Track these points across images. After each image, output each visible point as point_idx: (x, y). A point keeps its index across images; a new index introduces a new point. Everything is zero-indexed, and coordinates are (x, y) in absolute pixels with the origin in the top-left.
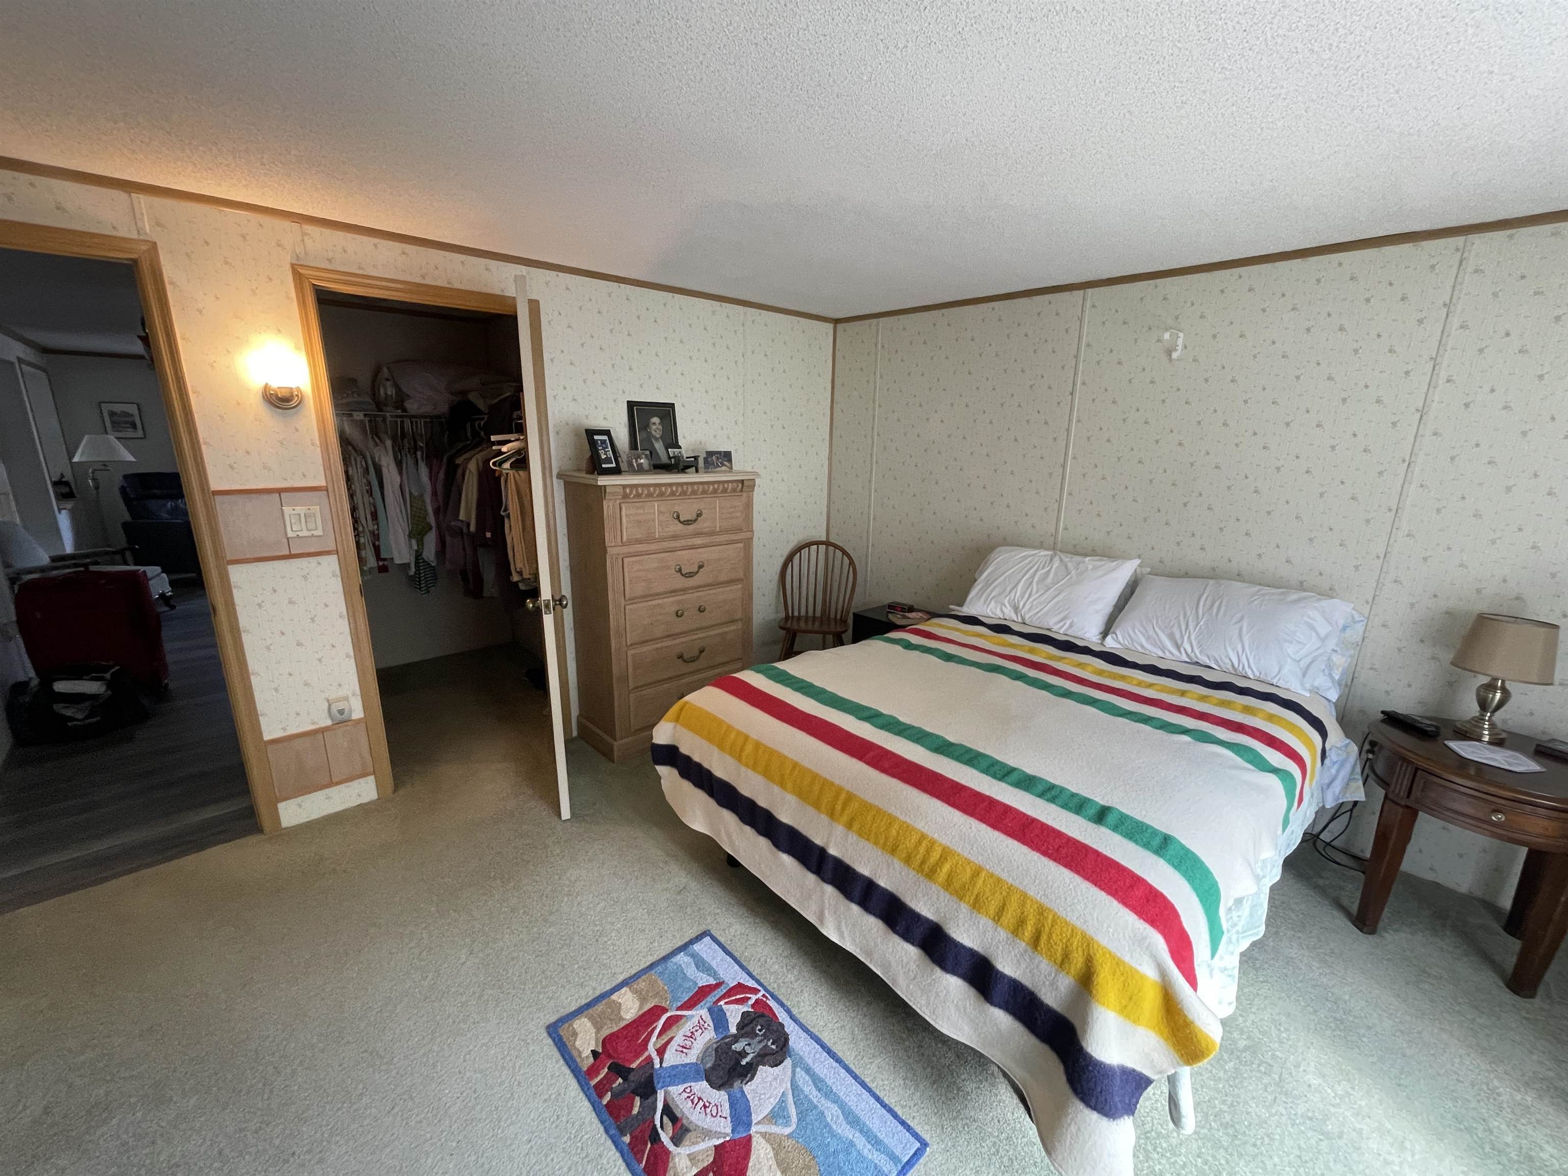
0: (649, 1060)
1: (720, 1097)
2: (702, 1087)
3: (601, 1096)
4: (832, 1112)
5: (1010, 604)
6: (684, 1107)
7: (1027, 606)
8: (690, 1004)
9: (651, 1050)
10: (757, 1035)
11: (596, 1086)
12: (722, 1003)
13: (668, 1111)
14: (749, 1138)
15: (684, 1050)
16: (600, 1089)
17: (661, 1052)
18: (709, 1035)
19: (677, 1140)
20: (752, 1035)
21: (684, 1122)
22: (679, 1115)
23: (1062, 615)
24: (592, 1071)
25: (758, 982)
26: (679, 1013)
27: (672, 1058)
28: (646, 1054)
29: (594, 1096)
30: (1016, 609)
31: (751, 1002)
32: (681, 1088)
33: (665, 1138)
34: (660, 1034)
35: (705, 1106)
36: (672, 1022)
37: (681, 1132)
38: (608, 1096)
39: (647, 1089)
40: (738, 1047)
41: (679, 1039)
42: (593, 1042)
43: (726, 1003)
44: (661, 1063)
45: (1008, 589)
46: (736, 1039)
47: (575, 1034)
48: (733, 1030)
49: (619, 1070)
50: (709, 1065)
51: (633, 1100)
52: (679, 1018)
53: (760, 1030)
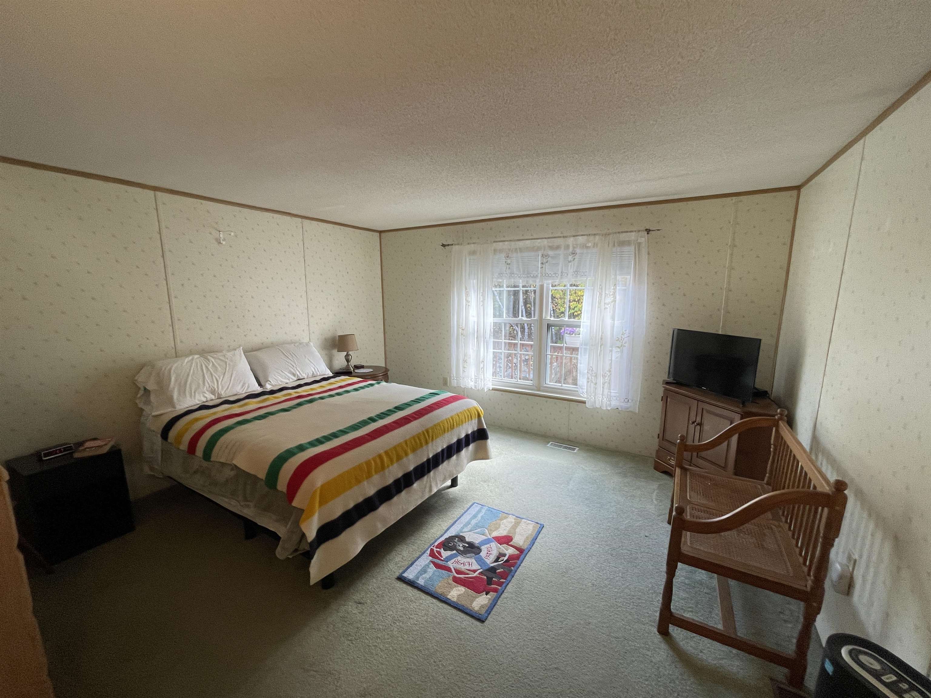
0: (480, 574)
1: (484, 548)
2: (483, 554)
3: (503, 583)
4: (474, 522)
5: (208, 391)
6: (493, 557)
7: (220, 387)
8: (448, 569)
9: (475, 574)
10: (454, 544)
11: (500, 586)
12: (443, 559)
13: (497, 560)
14: (493, 538)
15: (471, 564)
16: (500, 584)
17: (474, 571)
18: (460, 558)
19: (504, 555)
20: (455, 546)
21: (497, 554)
22: (496, 557)
23: (241, 384)
24: (495, 590)
25: (427, 549)
26: (453, 571)
27: (475, 566)
28: (478, 575)
29: (504, 585)
30: (213, 392)
31: (438, 550)
32: (486, 560)
33: (505, 558)
34: (468, 574)
35: (489, 551)
36: (458, 572)
37: (502, 555)
38: (502, 580)
39: (492, 570)
40: (462, 549)
41: (467, 567)
42: (483, 597)
43: (442, 557)
44: (479, 569)
45: (201, 383)
46: (458, 550)
47: (482, 606)
48: (455, 552)
49: (490, 581)
50: (474, 555)
51: (499, 572)
52: (455, 570)
53: (451, 544)
